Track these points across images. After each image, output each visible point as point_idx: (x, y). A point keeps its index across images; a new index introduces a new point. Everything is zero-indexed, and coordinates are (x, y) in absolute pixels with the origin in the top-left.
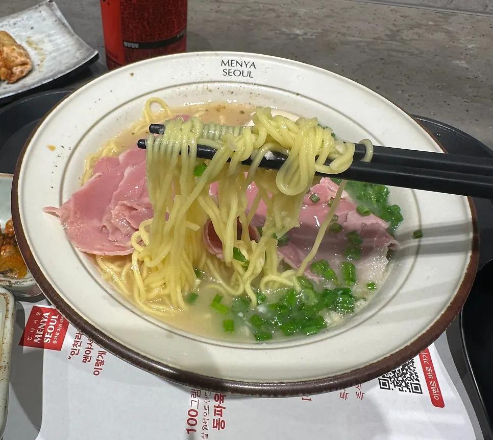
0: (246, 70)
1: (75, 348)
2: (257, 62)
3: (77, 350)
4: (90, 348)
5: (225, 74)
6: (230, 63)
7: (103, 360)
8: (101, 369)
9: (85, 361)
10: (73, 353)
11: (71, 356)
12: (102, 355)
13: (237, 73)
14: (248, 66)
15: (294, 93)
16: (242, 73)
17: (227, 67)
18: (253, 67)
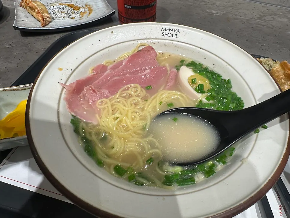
0: (174, 33)
2: (181, 29)
5: (163, 35)
6: (166, 29)
13: (170, 35)
14: (176, 31)
15: (199, 47)
16: (172, 35)
17: (164, 31)
18: (178, 32)
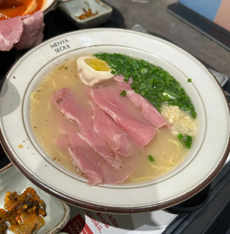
0: (65, 45)
1: (98, 226)
3: (99, 226)
4: (104, 220)
5: (57, 52)
6: (55, 45)
7: (114, 218)
8: (117, 223)
9: (107, 227)
10: (99, 229)
11: (100, 231)
12: (111, 217)
13: (62, 48)
14: (65, 42)
16: (64, 48)
17: (55, 48)
18: (67, 42)
